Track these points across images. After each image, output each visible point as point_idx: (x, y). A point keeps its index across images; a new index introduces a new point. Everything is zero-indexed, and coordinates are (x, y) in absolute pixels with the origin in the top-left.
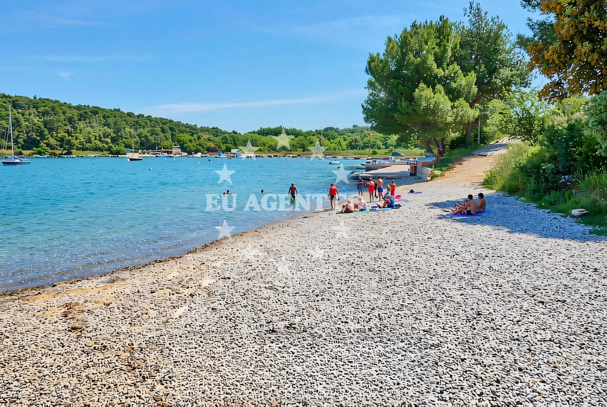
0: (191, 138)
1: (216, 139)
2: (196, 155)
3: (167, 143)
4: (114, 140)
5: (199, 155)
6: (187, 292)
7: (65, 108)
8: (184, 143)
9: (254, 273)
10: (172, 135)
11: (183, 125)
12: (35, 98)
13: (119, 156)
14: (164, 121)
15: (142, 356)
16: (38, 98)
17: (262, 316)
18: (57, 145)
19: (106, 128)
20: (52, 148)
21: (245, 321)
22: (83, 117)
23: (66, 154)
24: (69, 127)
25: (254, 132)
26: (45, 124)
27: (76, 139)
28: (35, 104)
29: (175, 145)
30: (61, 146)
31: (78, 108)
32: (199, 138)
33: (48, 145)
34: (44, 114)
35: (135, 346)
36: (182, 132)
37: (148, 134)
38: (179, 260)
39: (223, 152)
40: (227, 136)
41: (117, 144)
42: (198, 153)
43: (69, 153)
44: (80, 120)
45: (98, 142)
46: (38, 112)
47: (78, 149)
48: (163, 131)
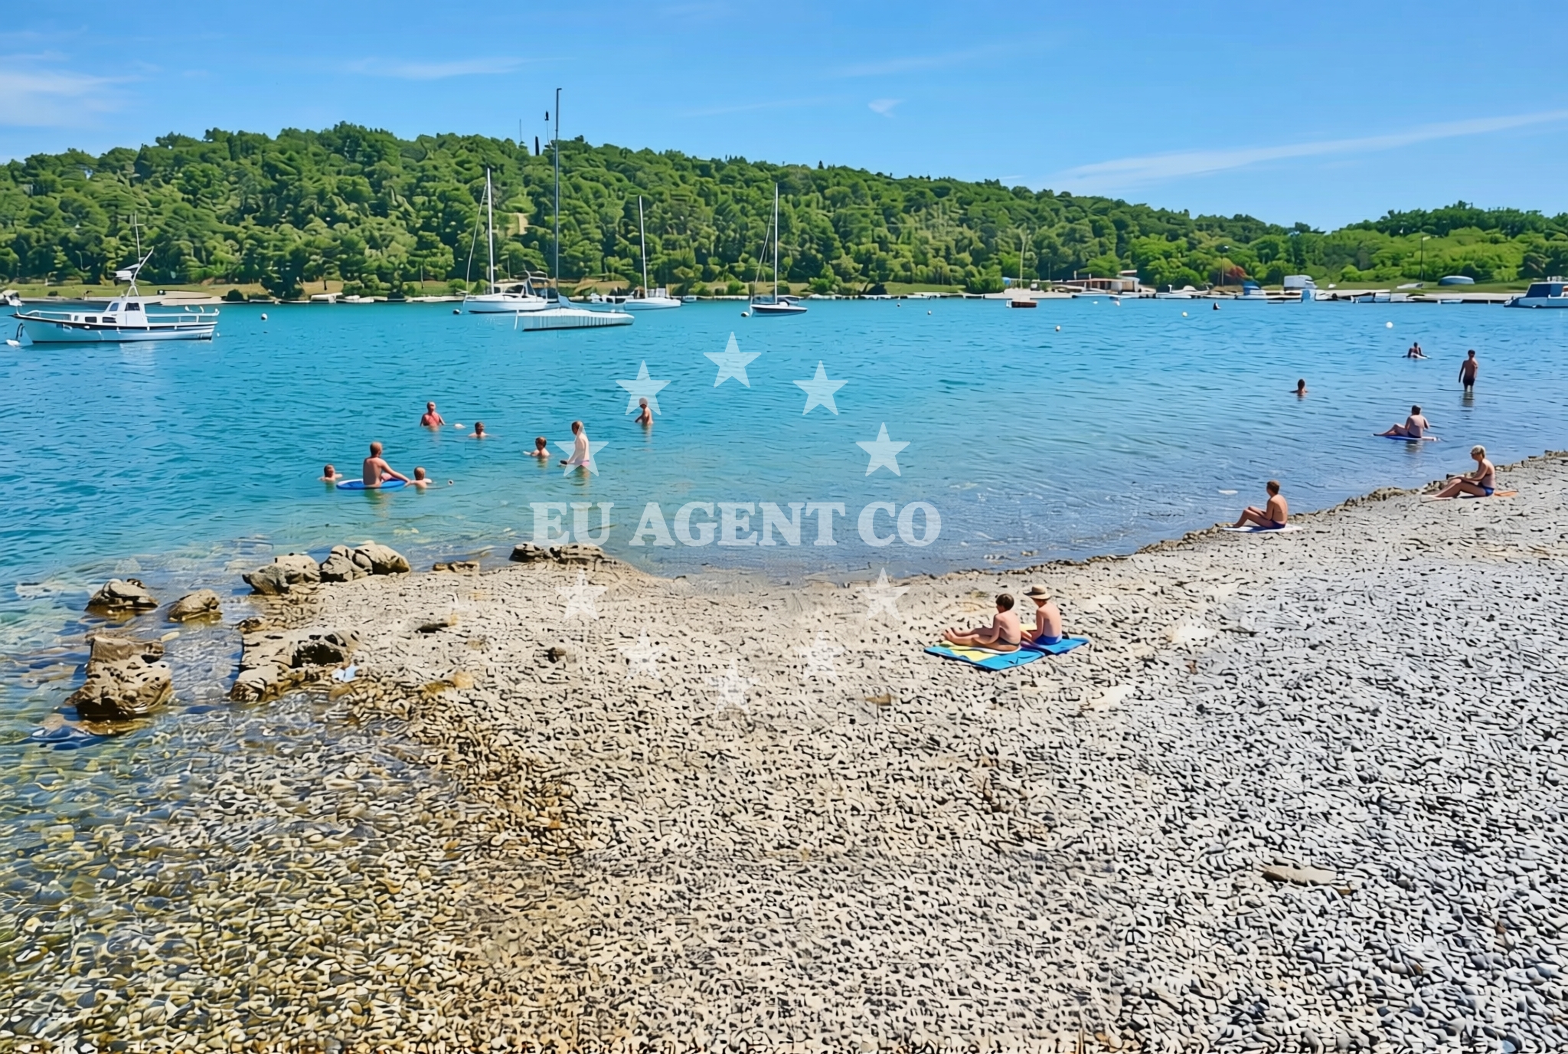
0: (1166, 245)
1: (1245, 249)
2: (1178, 293)
3: (1102, 262)
4: (979, 258)
5: (1188, 291)
6: (1134, 652)
7: (878, 186)
8: (1147, 261)
9: (1331, 632)
10: (1120, 239)
11: (1150, 213)
12: (821, 166)
13: (987, 296)
14: (1101, 206)
15: (1017, 784)
16: (825, 167)
17: (1348, 755)
18: (856, 270)
19: (965, 229)
20: (846, 277)
21: (1292, 760)
22: (914, 204)
23: (871, 292)
24: (883, 231)
25: (1366, 226)
26: (835, 223)
27: (896, 257)
28: (818, 180)
29: (1126, 267)
30: (864, 272)
31: (905, 184)
32: (1192, 246)
33: (838, 270)
34: (836, 201)
35: (1002, 757)
36: (1145, 232)
37: (1059, 241)
38: (1116, 568)
39: (1261, 283)
40: (1278, 239)
41: (984, 267)
42: (1187, 288)
43: (879, 290)
44: (907, 211)
45: (940, 262)
46: (825, 198)
47: (897, 279)
48: (1098, 231)
